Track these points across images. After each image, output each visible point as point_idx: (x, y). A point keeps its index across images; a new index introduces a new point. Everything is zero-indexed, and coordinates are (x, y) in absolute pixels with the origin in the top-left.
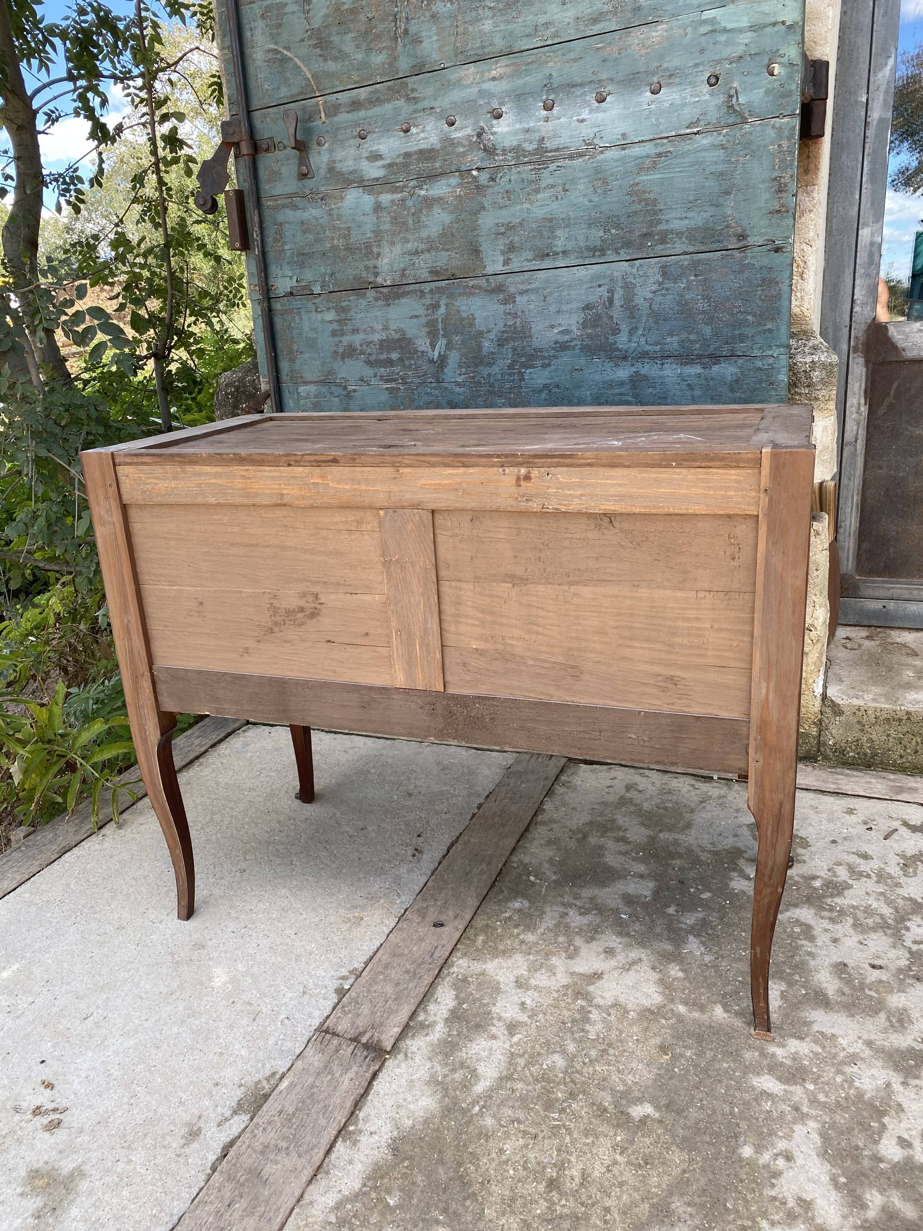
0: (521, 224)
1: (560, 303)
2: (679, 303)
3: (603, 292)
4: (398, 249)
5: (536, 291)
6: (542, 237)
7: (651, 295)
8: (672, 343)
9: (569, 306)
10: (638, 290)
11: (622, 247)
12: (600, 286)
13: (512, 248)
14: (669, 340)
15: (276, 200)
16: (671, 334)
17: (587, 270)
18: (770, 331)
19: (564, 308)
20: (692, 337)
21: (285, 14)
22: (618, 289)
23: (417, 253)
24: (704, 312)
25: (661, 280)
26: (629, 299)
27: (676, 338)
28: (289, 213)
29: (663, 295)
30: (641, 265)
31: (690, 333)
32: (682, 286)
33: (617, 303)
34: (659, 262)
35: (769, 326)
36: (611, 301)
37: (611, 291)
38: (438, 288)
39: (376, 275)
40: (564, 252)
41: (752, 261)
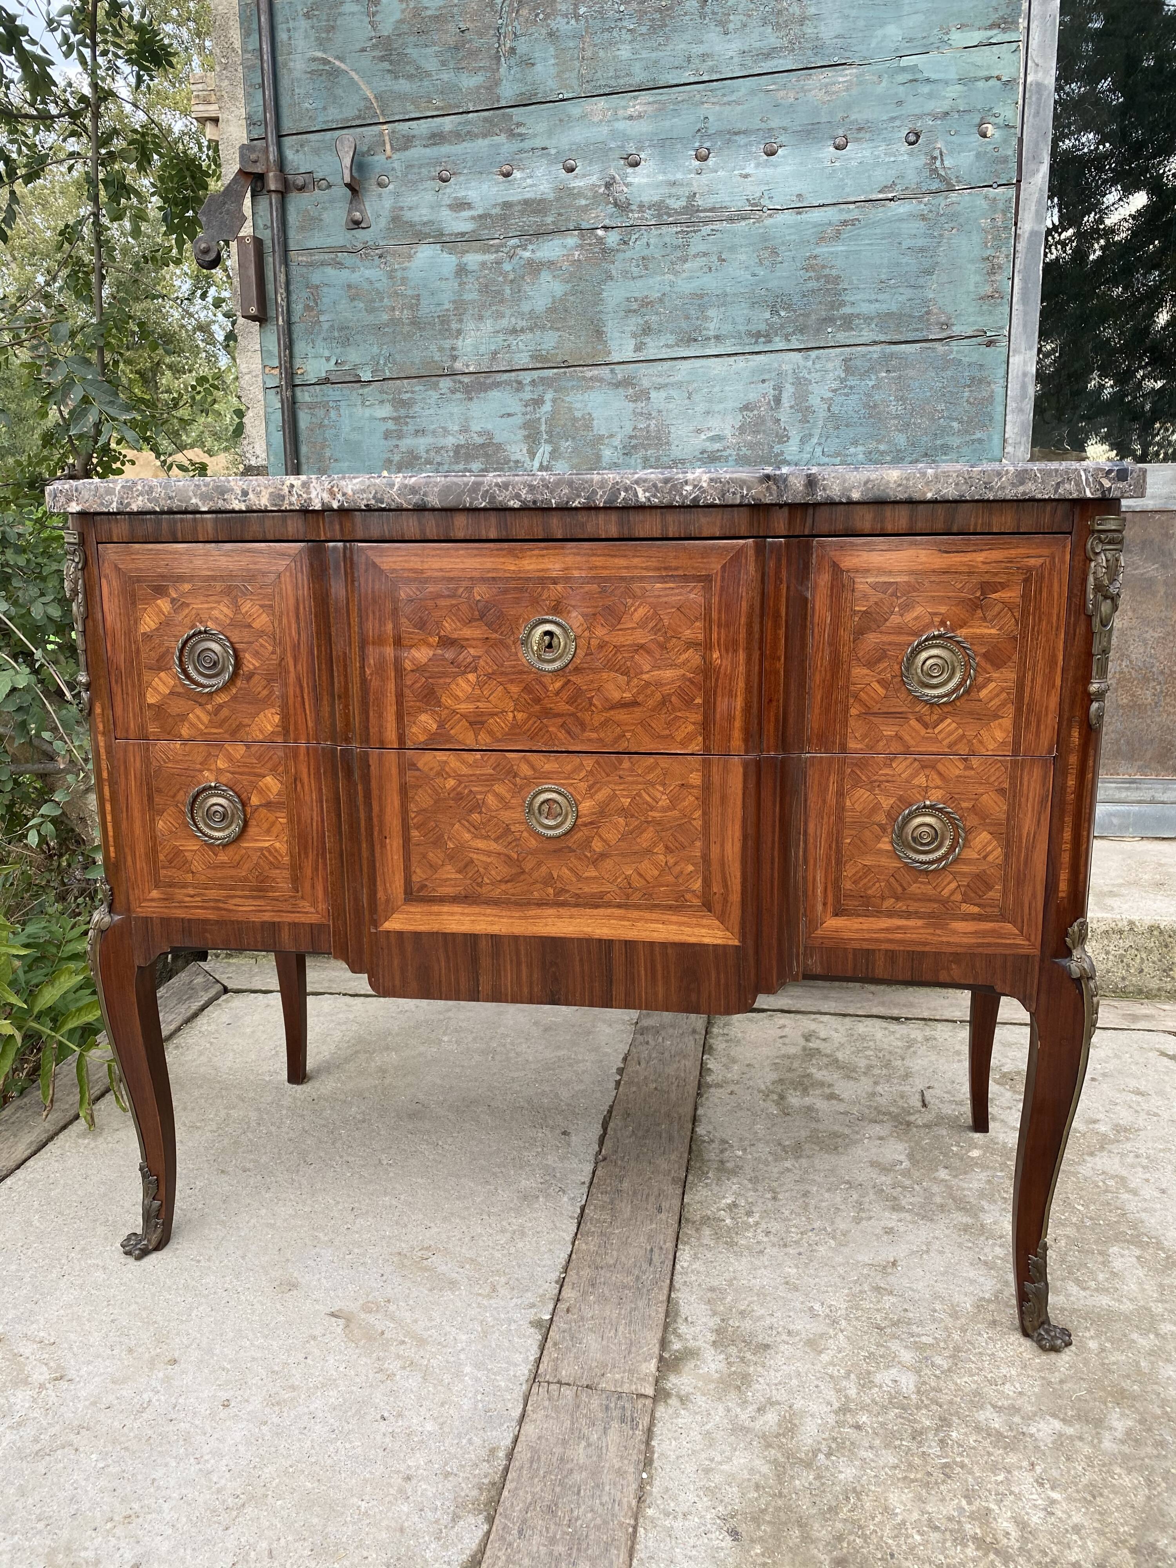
0: (661, 300)
1: (710, 401)
2: (866, 406)
3: (768, 389)
4: (488, 326)
5: (679, 385)
6: (687, 317)
7: (831, 395)
8: (856, 455)
9: (721, 406)
10: (813, 387)
11: (794, 333)
12: (763, 381)
13: (647, 330)
14: (852, 450)
15: (311, 255)
16: (855, 443)
17: (747, 361)
18: (980, 441)
19: (717, 408)
20: (882, 447)
21: (340, 14)
22: (788, 386)
23: (514, 331)
24: (897, 417)
25: (843, 375)
26: (801, 396)
27: (860, 448)
28: (330, 271)
29: (847, 395)
30: (818, 358)
31: (879, 442)
32: (871, 383)
33: (786, 402)
34: (841, 354)
35: (978, 435)
36: (778, 400)
37: (779, 388)
38: (542, 379)
39: (454, 358)
40: (717, 337)
41: (959, 357)
